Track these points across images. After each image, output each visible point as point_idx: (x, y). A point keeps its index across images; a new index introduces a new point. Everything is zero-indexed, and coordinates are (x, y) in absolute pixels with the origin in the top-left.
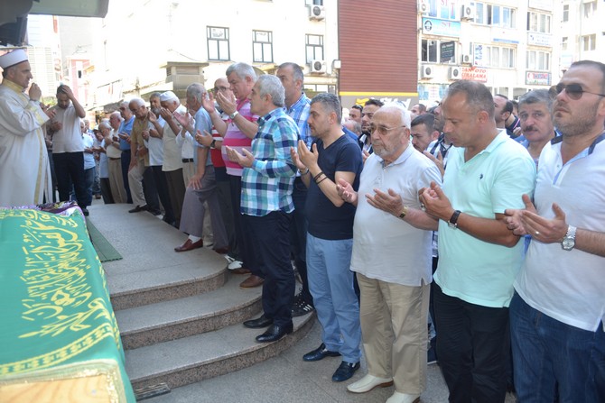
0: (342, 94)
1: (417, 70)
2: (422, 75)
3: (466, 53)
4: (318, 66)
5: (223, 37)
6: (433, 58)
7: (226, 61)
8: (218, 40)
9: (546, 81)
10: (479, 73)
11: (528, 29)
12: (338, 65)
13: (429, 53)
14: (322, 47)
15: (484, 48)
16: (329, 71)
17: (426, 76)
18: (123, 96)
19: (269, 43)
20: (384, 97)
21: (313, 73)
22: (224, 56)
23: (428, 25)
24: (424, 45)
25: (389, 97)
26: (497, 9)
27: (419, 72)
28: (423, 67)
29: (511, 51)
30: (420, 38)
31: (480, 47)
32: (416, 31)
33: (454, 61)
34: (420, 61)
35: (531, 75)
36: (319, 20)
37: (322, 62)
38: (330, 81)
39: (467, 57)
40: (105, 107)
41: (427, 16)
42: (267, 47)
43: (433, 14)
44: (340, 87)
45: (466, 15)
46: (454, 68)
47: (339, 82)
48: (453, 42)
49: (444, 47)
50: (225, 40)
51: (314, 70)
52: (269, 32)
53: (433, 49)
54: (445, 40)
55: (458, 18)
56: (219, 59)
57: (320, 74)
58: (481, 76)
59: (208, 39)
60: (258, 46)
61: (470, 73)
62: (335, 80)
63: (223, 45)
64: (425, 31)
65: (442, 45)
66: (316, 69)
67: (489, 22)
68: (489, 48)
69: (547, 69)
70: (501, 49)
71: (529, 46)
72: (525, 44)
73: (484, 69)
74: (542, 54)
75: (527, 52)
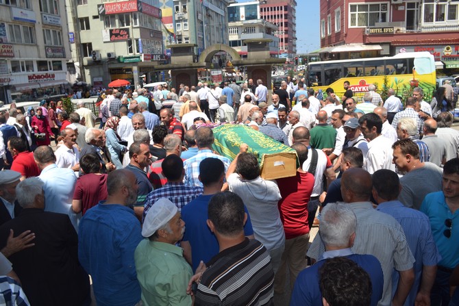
9: (61, 54)
10: (6, 49)
11: (41, 10)
15: (7, 26)
29: (30, 29)
31: (3, 25)
35: (50, 51)
58: (8, 51)
67: (7, 2)
68: (11, 26)
69: (61, 44)
70: (21, 27)
71: (44, 25)
72: (41, 23)
73: (10, 45)
74: (54, 32)
75: (43, 30)
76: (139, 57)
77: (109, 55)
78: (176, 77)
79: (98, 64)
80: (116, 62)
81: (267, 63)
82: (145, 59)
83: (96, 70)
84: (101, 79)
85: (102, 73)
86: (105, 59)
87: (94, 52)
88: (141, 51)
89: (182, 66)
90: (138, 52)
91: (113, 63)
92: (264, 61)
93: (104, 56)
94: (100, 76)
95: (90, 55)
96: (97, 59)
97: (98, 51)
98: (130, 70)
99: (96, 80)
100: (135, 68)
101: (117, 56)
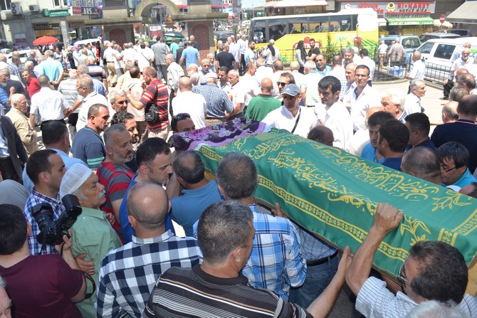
76: (67, 10)
77: (31, 8)
78: (110, 33)
79: (18, 19)
80: (40, 16)
81: (208, 18)
82: (74, 13)
83: (17, 25)
84: (23, 36)
85: (24, 29)
86: (27, 13)
87: (13, 4)
88: (69, 4)
89: (116, 20)
90: (65, 4)
91: (37, 18)
92: (205, 15)
93: (26, 9)
94: (22, 33)
95: (9, 7)
96: (17, 13)
97: (18, 3)
98: (58, 25)
99: (18, 37)
100: (63, 23)
101: (41, 8)
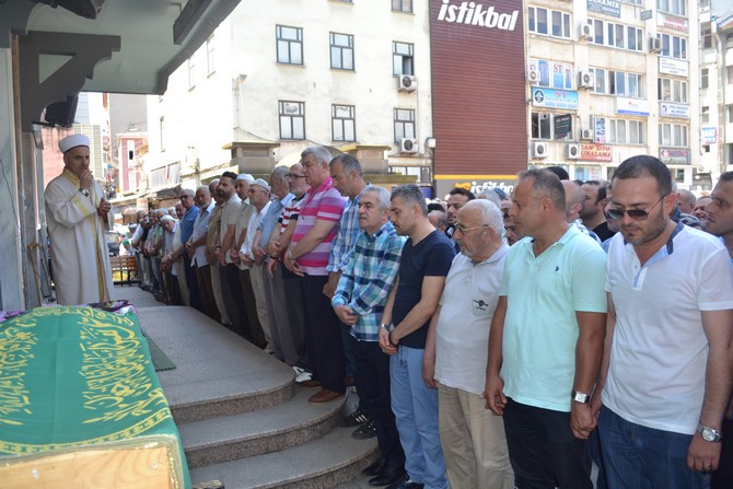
0: (437, 177)
1: (527, 149)
2: (533, 154)
3: (585, 127)
4: (409, 145)
5: (298, 113)
6: (546, 134)
7: (300, 140)
8: (292, 117)
9: (684, 159)
10: (602, 151)
11: (660, 98)
12: (432, 143)
13: (541, 128)
14: (414, 123)
15: (607, 122)
16: (422, 151)
17: (537, 155)
18: (181, 181)
19: (350, 119)
20: (487, 181)
21: (402, 153)
22: (298, 133)
23: (539, 95)
24: (535, 119)
25: (493, 181)
26: (621, 76)
27: (529, 151)
28: (533, 146)
29: (640, 124)
30: (530, 111)
31: (602, 121)
32: (524, 103)
33: (571, 138)
34: (530, 138)
35: (666, 154)
36: (410, 92)
37: (413, 141)
38: (423, 162)
39: (587, 133)
40: (159, 193)
41: (538, 85)
42: (349, 124)
43: (544, 83)
44: (435, 169)
45: (584, 84)
46: (571, 146)
47: (433, 164)
48: (569, 115)
49: (558, 121)
50: (300, 115)
51: (404, 150)
52: (351, 106)
53: (546, 124)
54: (559, 113)
55: (574, 86)
56: (292, 138)
57: (411, 154)
58: (605, 154)
59: (280, 115)
60: (338, 123)
61: (591, 151)
62: (429, 162)
63: (298, 121)
64: (535, 103)
65: (556, 118)
66: (406, 148)
67: (612, 91)
68: (613, 121)
69: (685, 144)
70: (627, 122)
71: (662, 118)
72: (657, 115)
73: (607, 146)
74: (677, 127)
75: (660, 125)
